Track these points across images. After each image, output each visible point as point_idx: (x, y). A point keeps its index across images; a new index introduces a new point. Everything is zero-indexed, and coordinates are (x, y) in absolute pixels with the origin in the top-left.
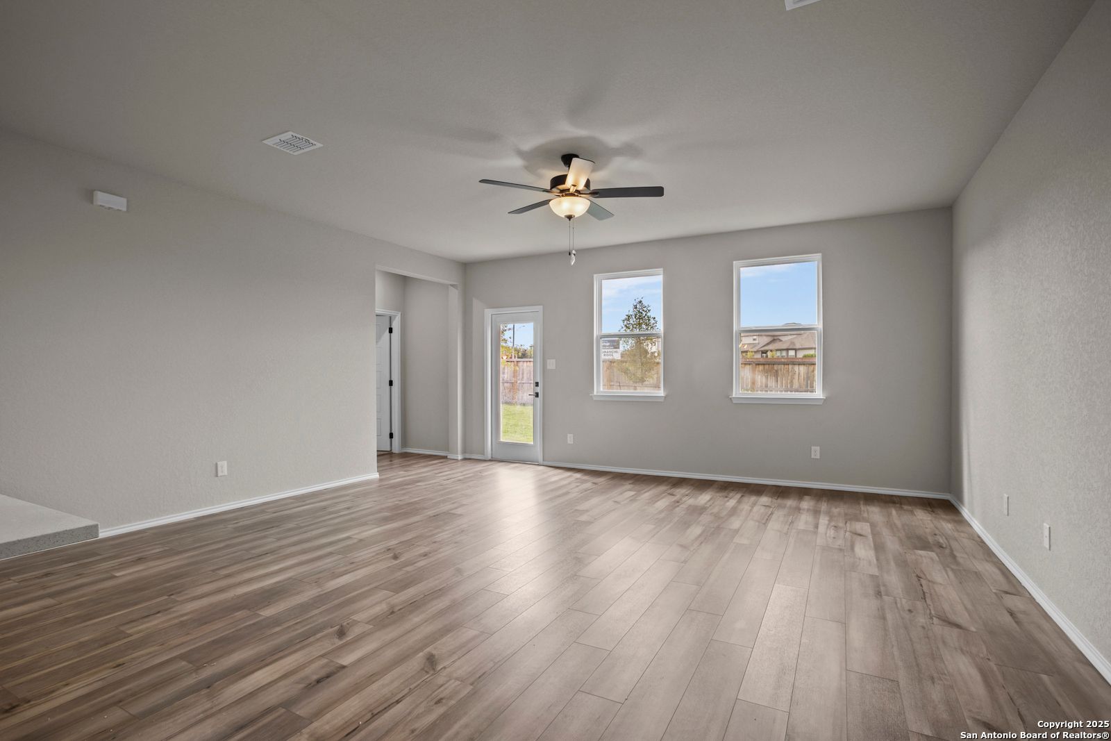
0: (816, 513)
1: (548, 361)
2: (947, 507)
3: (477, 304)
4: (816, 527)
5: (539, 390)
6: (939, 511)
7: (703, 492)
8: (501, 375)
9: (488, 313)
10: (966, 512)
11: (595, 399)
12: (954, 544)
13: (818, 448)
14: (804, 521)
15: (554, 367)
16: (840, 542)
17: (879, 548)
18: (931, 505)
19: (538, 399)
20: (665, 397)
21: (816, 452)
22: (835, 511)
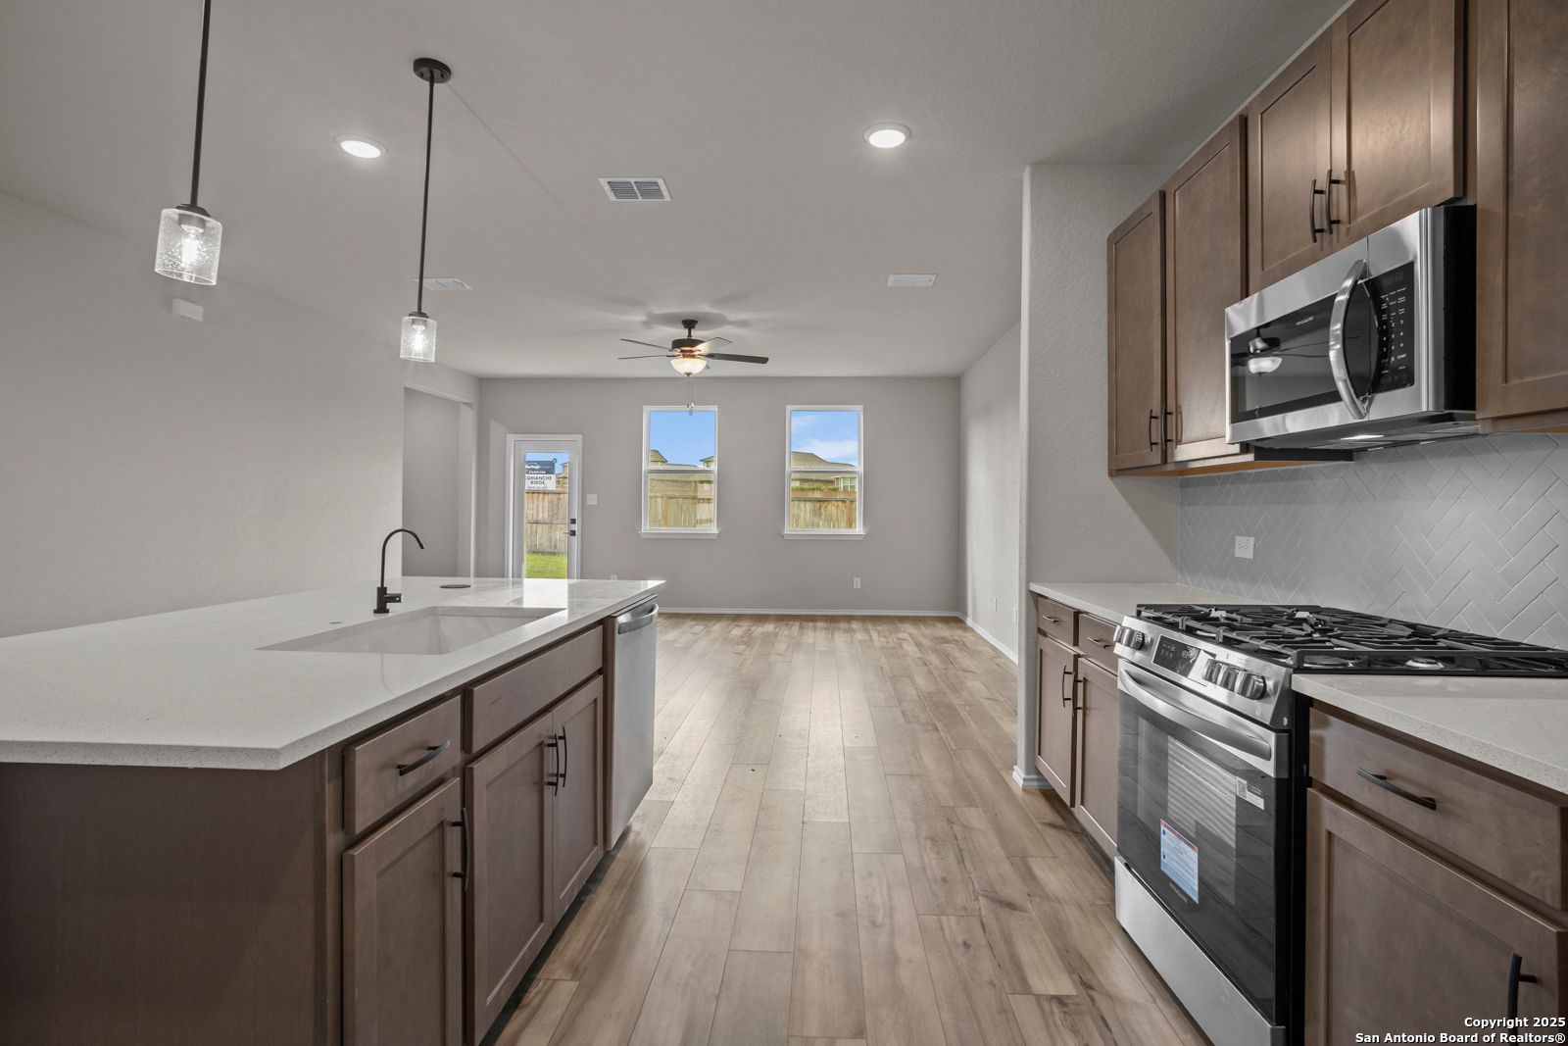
0: (867, 631)
1: (589, 496)
2: (957, 621)
3: (495, 428)
4: (871, 637)
5: (575, 527)
6: (953, 624)
7: (765, 623)
8: (525, 511)
9: (511, 438)
10: (969, 622)
11: (643, 536)
12: (965, 640)
13: (859, 580)
14: (859, 636)
15: (595, 503)
16: (891, 645)
17: (919, 645)
18: (945, 620)
19: (575, 540)
20: (719, 535)
21: (857, 583)
22: (880, 628)
